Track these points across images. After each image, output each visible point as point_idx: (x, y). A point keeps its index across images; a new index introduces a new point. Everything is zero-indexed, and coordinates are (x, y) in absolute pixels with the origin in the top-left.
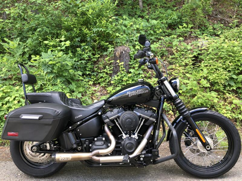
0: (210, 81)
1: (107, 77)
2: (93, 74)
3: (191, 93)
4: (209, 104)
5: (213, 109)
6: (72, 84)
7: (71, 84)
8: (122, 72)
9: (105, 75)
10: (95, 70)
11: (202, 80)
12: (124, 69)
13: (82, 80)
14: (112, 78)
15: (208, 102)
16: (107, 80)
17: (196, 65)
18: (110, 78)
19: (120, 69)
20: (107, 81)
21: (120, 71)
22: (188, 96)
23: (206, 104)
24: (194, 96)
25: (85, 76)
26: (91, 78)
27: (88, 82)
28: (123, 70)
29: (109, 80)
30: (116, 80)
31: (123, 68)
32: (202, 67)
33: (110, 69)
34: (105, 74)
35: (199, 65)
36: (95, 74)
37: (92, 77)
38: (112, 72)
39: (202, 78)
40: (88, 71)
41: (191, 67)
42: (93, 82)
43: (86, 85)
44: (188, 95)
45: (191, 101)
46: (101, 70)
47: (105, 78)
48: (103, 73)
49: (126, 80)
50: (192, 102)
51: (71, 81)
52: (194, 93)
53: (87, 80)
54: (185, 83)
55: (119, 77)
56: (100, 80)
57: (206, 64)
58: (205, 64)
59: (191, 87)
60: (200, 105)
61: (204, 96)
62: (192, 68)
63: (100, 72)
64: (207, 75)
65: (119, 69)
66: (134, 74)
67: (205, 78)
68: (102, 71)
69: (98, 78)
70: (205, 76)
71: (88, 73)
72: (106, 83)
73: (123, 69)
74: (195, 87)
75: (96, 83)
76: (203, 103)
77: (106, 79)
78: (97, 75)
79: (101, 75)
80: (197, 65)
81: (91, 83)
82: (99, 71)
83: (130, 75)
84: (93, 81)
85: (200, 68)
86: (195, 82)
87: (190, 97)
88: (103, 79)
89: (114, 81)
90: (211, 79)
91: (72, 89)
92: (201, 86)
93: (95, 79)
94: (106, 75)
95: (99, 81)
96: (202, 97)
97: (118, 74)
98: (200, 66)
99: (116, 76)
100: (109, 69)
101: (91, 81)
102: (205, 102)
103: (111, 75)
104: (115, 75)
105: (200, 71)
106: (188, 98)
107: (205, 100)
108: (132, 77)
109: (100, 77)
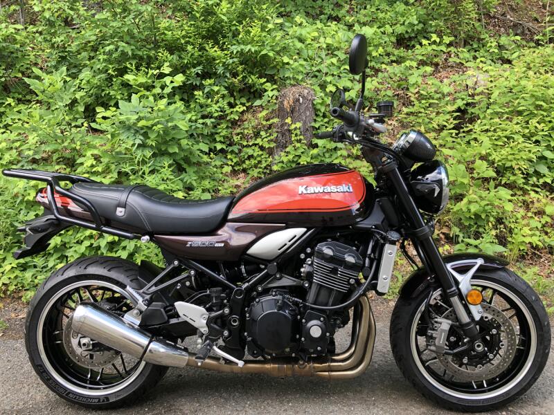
0: (496, 165)
1: (263, 157)
2: (230, 149)
3: (453, 192)
4: (493, 216)
5: (502, 226)
6: (186, 172)
7: (184, 172)
8: (298, 145)
9: (257, 152)
10: (236, 140)
11: (478, 162)
12: (302, 137)
13: (208, 163)
14: (273, 158)
15: (489, 211)
16: (263, 162)
17: (463, 128)
18: (270, 159)
19: (293, 139)
20: (264, 165)
21: (291, 143)
23: (487, 215)
24: (459, 198)
25: (212, 155)
26: (226, 158)
27: (222, 167)
28: (299, 141)
29: (268, 163)
30: (283, 162)
31: (300, 135)
32: (475, 132)
33: (269, 138)
34: (257, 149)
35: (469, 129)
36: (235, 149)
37: (229, 157)
38: (275, 144)
39: (477, 158)
40: (220, 142)
41: (452, 133)
42: (230, 168)
43: (216, 175)
45: (452, 209)
46: (247, 142)
47: (259, 159)
48: (253, 147)
50: (454, 210)
51: (185, 166)
52: (459, 191)
53: (218, 163)
55: (291, 157)
56: (247, 162)
57: (486, 127)
58: (482, 127)
59: (453, 179)
60: (473, 217)
61: (481, 198)
62: (454, 135)
63: (248, 146)
64: (488, 151)
65: (290, 137)
66: (325, 150)
67: (482, 158)
68: (251, 144)
69: (243, 159)
70: (484, 153)
71: (219, 146)
72: (261, 170)
73: (298, 138)
74: (463, 177)
75: (239, 170)
76: (479, 213)
77: (260, 162)
78: (240, 151)
79: (250, 151)
80: (465, 129)
81: (227, 169)
82: (245, 143)
83: (315, 151)
84: (231, 165)
85: (473, 137)
86: (462, 167)
87: (449, 200)
88: (253, 162)
89: (280, 165)
90: (496, 161)
91: (188, 182)
92: (475, 175)
93: (235, 160)
94: (261, 153)
95: (244, 166)
96: (479, 200)
97: (287, 150)
98: (471, 130)
99: (283, 154)
100: (266, 137)
101: (228, 165)
102: (485, 211)
103: (271, 152)
104: (281, 151)
105: (472, 143)
107: (485, 205)
108: (321, 156)
109: (246, 157)
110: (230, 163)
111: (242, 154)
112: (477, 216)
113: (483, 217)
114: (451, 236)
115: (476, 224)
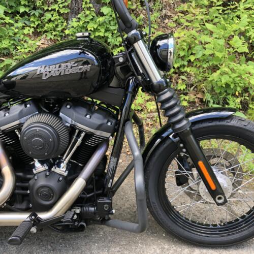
0: (251, 41)
1: (59, 21)
2: (33, 12)
3: (211, 63)
4: (240, 86)
5: (247, 95)
8: (88, 12)
9: (56, 16)
10: (38, 5)
11: (236, 38)
12: (91, 5)
13: (11, 25)
14: (68, 23)
15: (238, 82)
16: (60, 26)
17: (229, 6)
18: (65, 24)
19: (83, 7)
20: (60, 28)
21: (83, 10)
22: (204, 68)
23: (235, 86)
24: (215, 68)
25: (18, 17)
26: (29, 20)
27: (23, 28)
28: (89, 9)
29: (63, 27)
30: (74, 27)
31: (90, 3)
32: (239, 10)
33: (64, 4)
34: (55, 14)
35: (234, 6)
36: (37, 13)
37: (31, 20)
38: (69, 11)
39: (237, 33)
40: (25, 6)
41: (218, 10)
42: (32, 30)
43: (18, 35)
44: (205, 66)
45: (209, 77)
46: (49, 6)
47: (56, 23)
48: (52, 12)
49: (92, 29)
50: (209, 79)
52: (215, 63)
53: (21, 25)
54: (203, 42)
55: (81, 23)
56: (47, 25)
57: (248, 6)
58: (245, 6)
59: (211, 52)
60: (224, 86)
61: (233, 70)
62: (220, 11)
63: (48, 10)
64: (247, 28)
65: (82, 4)
66: (111, 18)
67: (242, 34)
68: (50, 9)
69: (44, 22)
70: (243, 29)
71: (22, 10)
72: (57, 33)
73: (88, 6)
74: (220, 51)
75: (40, 32)
76: (229, 83)
77: (57, 26)
78: (41, 15)
79: (48, 16)
80: (232, 7)
81: (29, 31)
82: (46, 8)
83: (101, 19)
84: (33, 27)
85: (236, 14)
86: (222, 42)
87: (208, 69)
88: (51, 25)
89: (72, 29)
90: (252, 37)
92: (231, 50)
93: (37, 23)
94: (58, 17)
95: (45, 28)
96: (230, 72)
97: (79, 16)
98: (236, 8)
99: (74, 20)
100: (62, 3)
101: (30, 26)
102: (234, 81)
103: (66, 18)
104: (74, 17)
105: (235, 19)
106: (204, 72)
107: (235, 77)
108: (107, 24)
109: (46, 21)
110: (32, 25)
111: (42, 18)
112: (227, 85)
113: (232, 86)
114: (204, 100)
115: (226, 91)
